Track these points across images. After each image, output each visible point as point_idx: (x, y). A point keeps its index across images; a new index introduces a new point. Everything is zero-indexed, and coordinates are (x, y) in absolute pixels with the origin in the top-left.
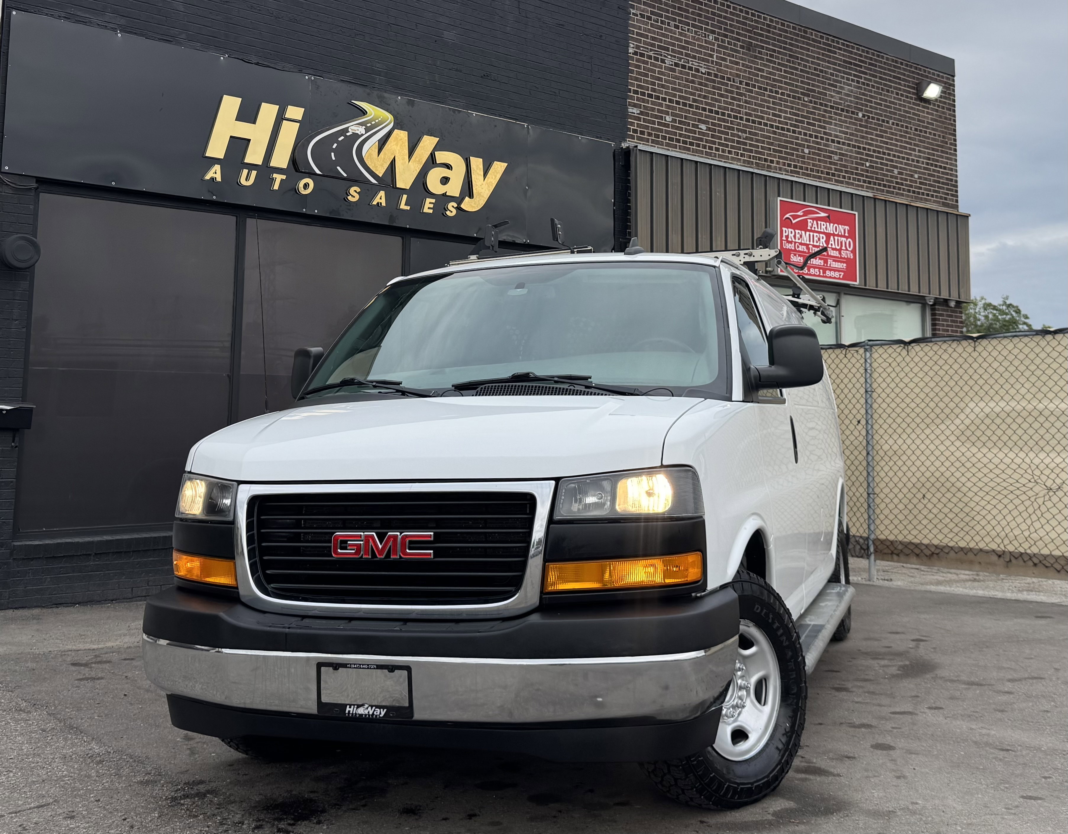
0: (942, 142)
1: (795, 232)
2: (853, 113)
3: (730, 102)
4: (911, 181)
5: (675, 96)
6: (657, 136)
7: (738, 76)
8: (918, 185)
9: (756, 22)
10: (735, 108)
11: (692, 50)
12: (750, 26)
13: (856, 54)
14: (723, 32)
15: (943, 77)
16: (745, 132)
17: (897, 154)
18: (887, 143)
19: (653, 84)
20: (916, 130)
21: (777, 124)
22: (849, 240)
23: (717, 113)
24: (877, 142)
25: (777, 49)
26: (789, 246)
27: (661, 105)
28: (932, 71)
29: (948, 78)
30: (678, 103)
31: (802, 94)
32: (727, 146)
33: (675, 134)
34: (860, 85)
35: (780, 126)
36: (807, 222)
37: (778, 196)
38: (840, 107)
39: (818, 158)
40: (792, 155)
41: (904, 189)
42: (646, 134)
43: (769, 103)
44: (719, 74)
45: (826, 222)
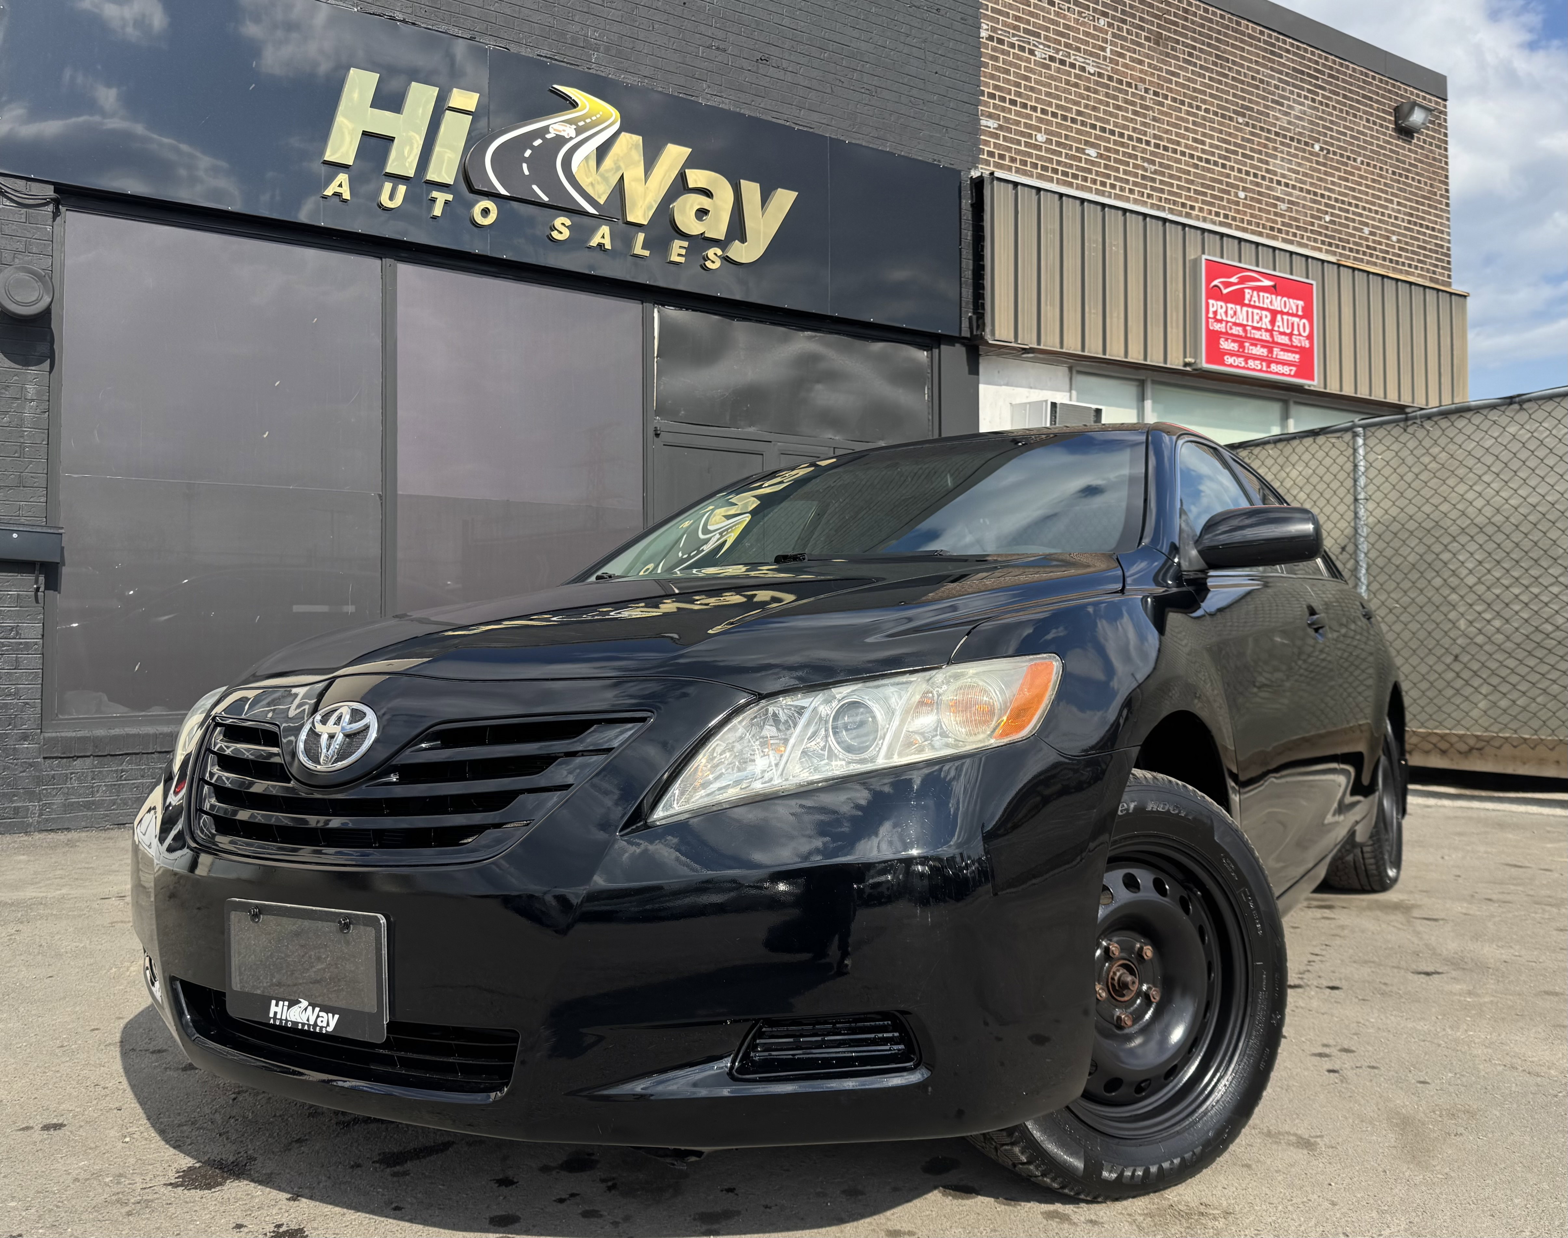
0: (1429, 192)
1: (1227, 308)
2: (1306, 144)
3: (1132, 119)
4: (1387, 245)
5: (1050, 104)
6: (1024, 163)
7: (1143, 81)
8: (1397, 251)
9: (1168, 4)
10: (1138, 127)
11: (1075, 39)
12: (1159, 9)
13: (1310, 60)
14: (1119, 15)
15: (1430, 101)
16: (1153, 162)
17: (1368, 206)
18: (1353, 190)
19: (1018, 85)
21: (1200, 154)
22: (1304, 321)
23: (1112, 133)
24: (1340, 187)
25: (1198, 45)
26: (1217, 327)
27: (1029, 117)
28: (1415, 91)
29: (1437, 103)
30: (1054, 115)
31: (1235, 112)
32: (1127, 182)
33: (1051, 161)
34: (1316, 105)
35: (1204, 156)
36: (1244, 293)
37: (1203, 253)
38: (1288, 134)
39: (1258, 205)
40: (1222, 199)
41: (1377, 256)
42: (1007, 159)
43: (1188, 122)
44: (1115, 76)
45: (1271, 294)
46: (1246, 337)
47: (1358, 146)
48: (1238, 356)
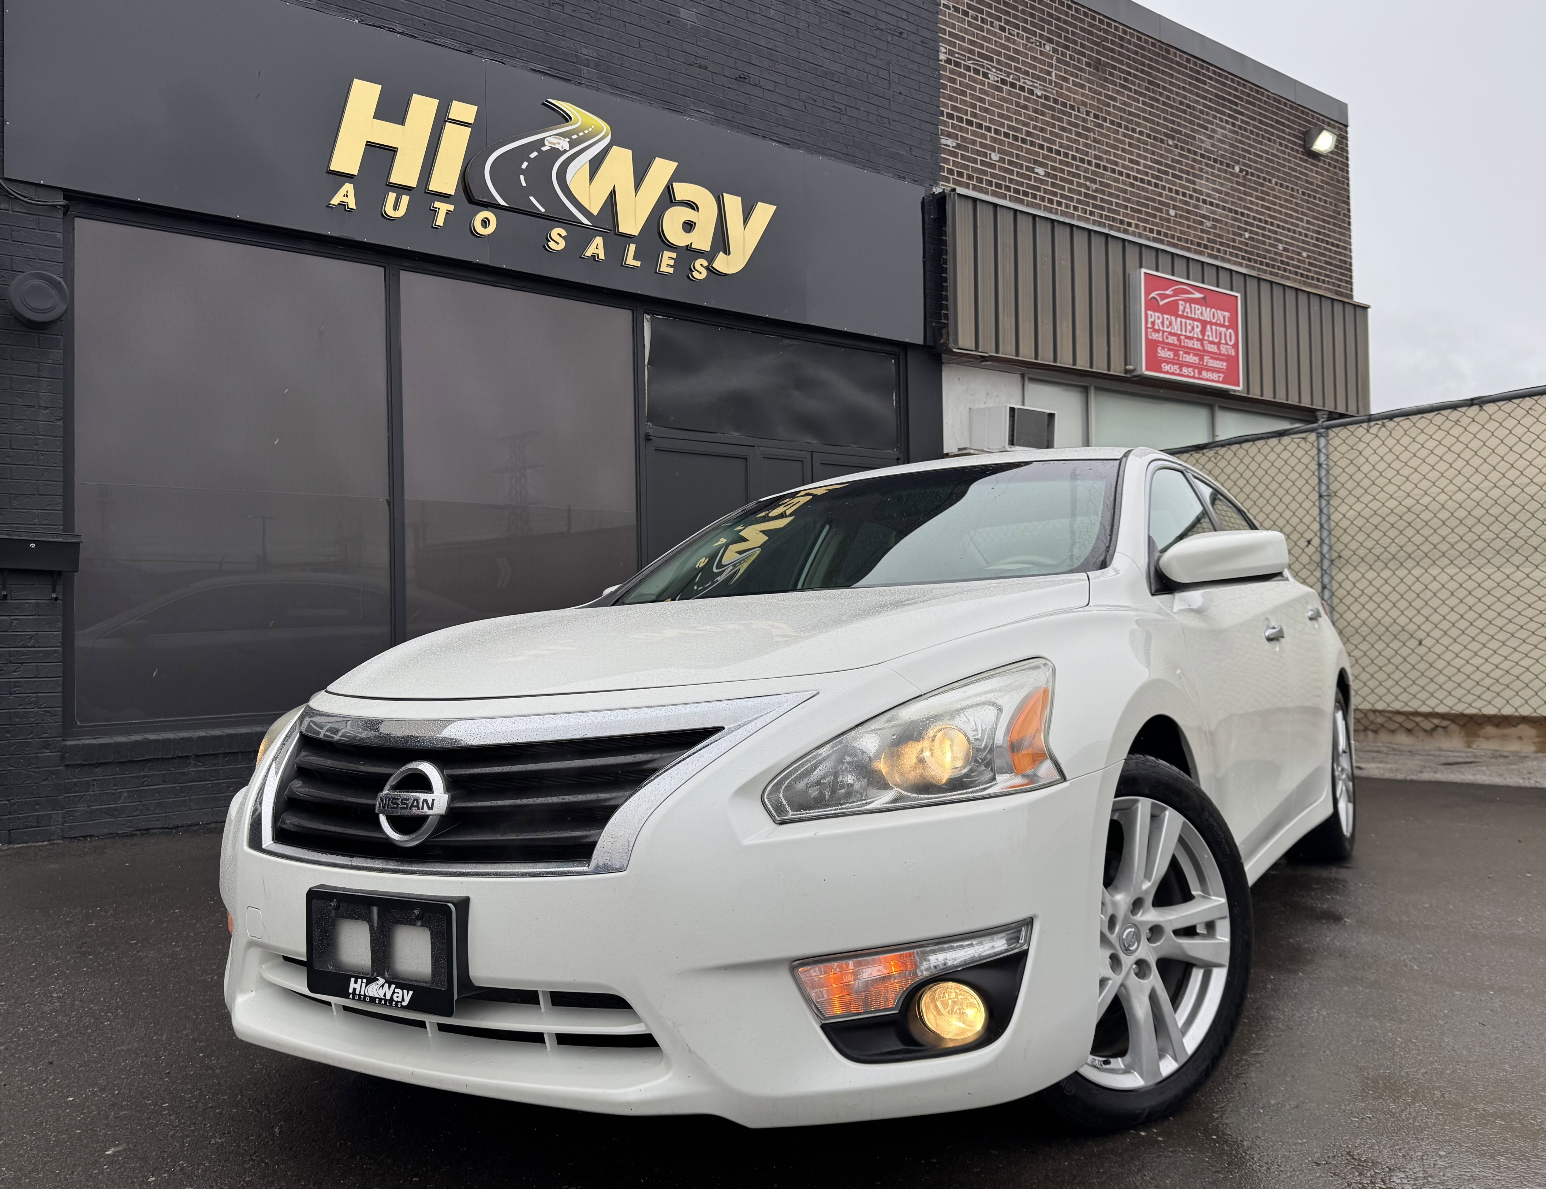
1: (1163, 318)
2: (1228, 165)
3: (1075, 140)
4: (1299, 260)
5: (1002, 125)
6: (980, 180)
7: (1084, 104)
8: (1307, 266)
9: (1106, 32)
10: (1081, 147)
11: (1024, 63)
12: (1098, 36)
13: (1230, 87)
14: (1062, 41)
15: (1334, 127)
16: (1094, 181)
17: (1281, 224)
18: (1269, 209)
19: (974, 106)
20: (1303, 193)
21: (1135, 174)
22: (1230, 330)
23: (1058, 153)
24: (1257, 205)
25: (1132, 71)
26: (1155, 336)
27: (984, 137)
28: (1321, 118)
29: (1340, 129)
30: (1006, 135)
31: (1166, 135)
32: (1072, 199)
33: (1004, 179)
34: (1236, 129)
35: (1139, 176)
36: (1178, 304)
37: (1141, 267)
38: (1212, 156)
39: (1186, 222)
40: (1155, 216)
41: (1290, 270)
42: (965, 176)
43: (1125, 144)
44: (1060, 99)
45: (1201, 305)
46: (1180, 346)
47: (1273, 168)
48: (1174, 364)
